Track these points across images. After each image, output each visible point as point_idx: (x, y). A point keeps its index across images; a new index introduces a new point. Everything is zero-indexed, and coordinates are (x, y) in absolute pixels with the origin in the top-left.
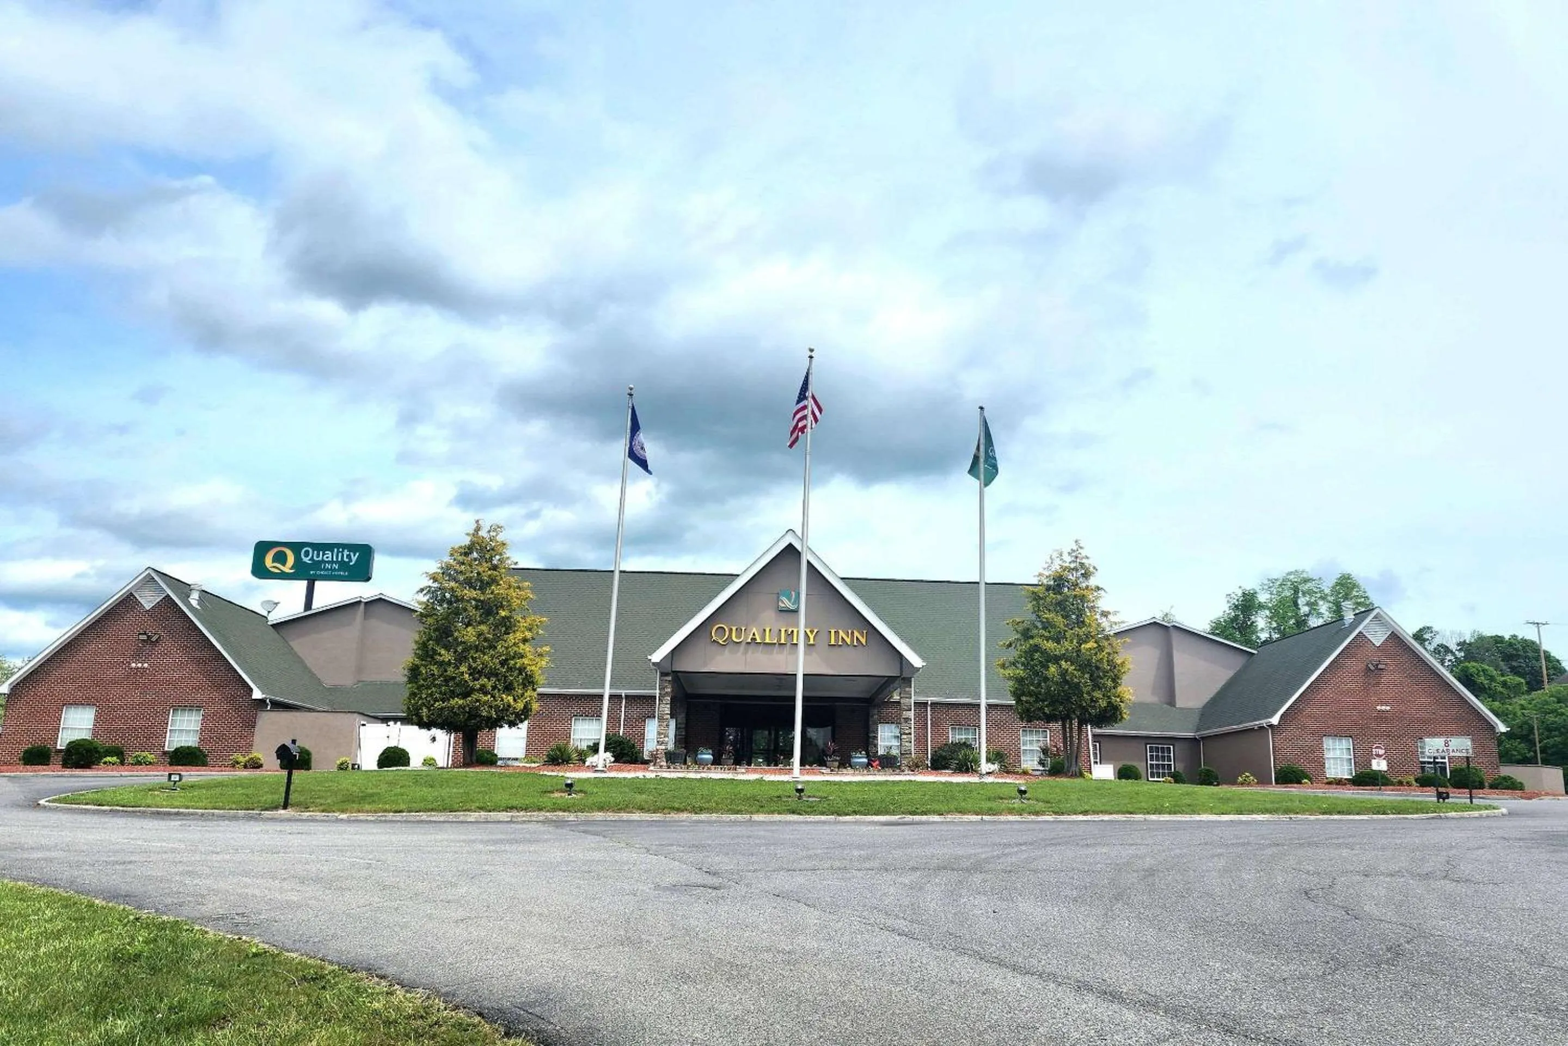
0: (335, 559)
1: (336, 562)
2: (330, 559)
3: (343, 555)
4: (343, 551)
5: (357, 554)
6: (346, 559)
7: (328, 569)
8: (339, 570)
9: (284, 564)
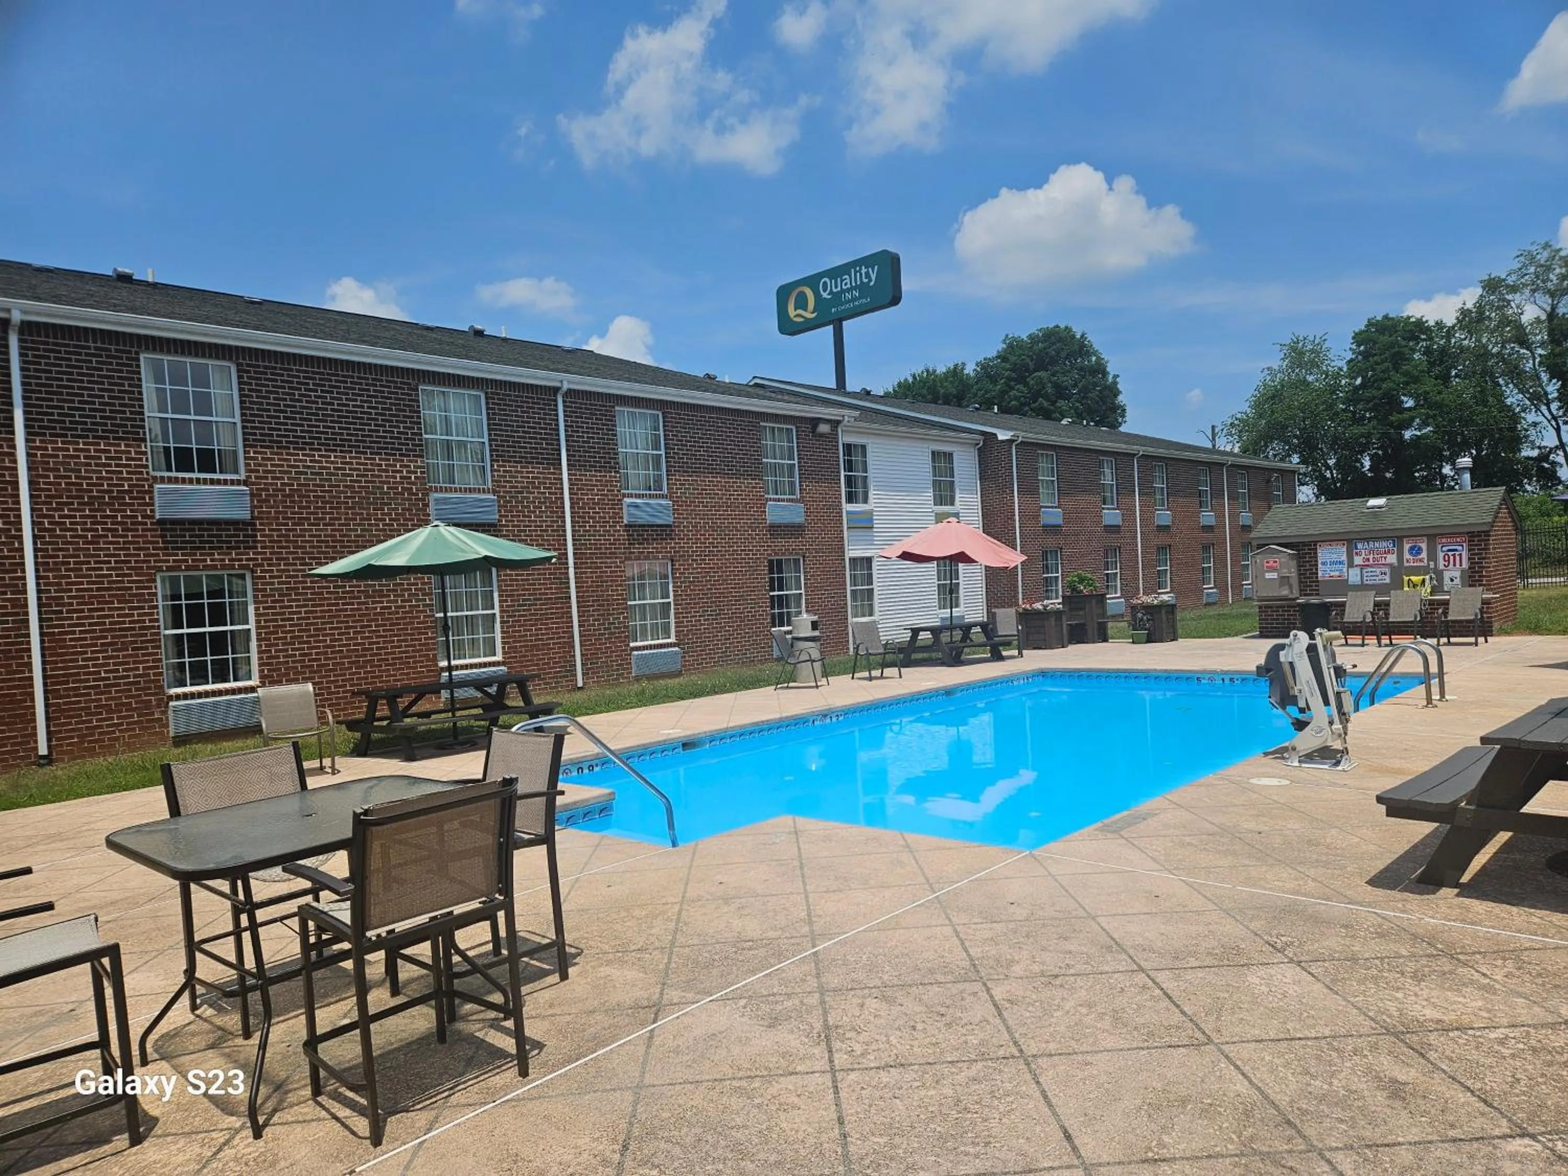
0: (854, 284)
1: (855, 288)
2: (849, 286)
3: (861, 275)
4: (861, 269)
5: (876, 267)
6: (865, 280)
7: (849, 301)
8: (860, 298)
9: (805, 308)
